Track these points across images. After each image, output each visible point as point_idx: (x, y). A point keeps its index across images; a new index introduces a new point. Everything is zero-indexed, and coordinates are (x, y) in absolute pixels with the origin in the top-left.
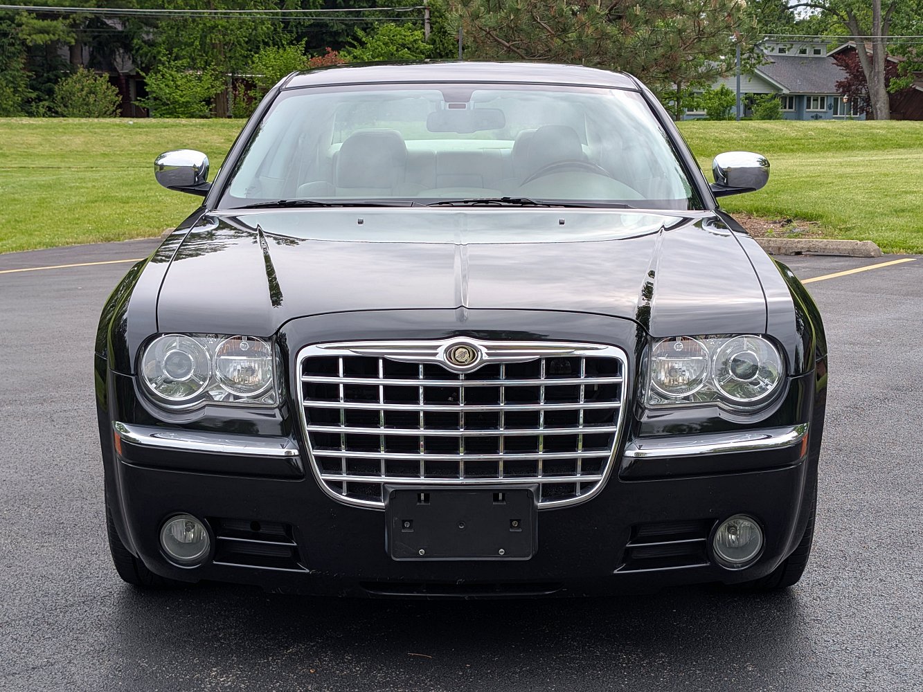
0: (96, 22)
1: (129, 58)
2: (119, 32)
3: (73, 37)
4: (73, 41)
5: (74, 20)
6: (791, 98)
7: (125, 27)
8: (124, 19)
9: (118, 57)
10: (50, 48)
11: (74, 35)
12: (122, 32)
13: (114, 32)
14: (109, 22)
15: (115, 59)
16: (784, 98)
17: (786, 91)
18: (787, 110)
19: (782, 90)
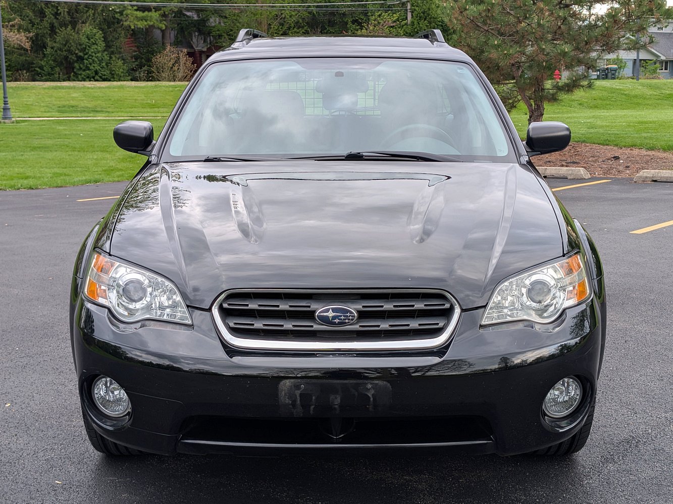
0: (180, 13)
1: (201, 39)
2: (195, 20)
3: (165, 25)
4: (164, 26)
5: (164, 12)
6: (666, 62)
7: (199, 17)
8: (198, 11)
9: (194, 38)
10: (149, 30)
11: (165, 23)
12: (197, 20)
13: (192, 20)
14: (188, 14)
15: (192, 40)
16: (661, 62)
17: (663, 58)
18: (664, 71)
19: (660, 57)
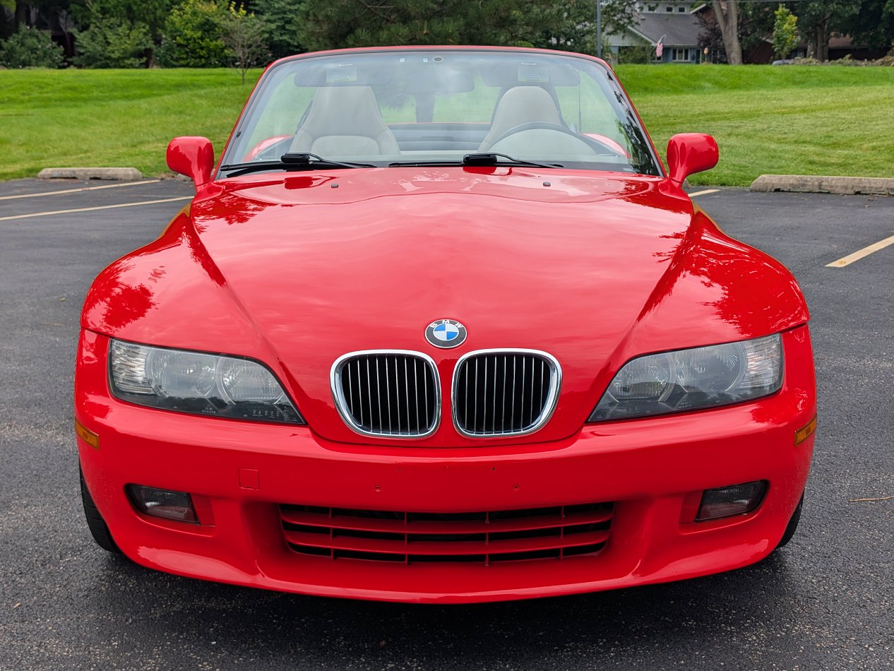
1: (72, 20)
9: (61, 17)
15: (59, 20)
17: (654, 44)
19: (651, 43)
